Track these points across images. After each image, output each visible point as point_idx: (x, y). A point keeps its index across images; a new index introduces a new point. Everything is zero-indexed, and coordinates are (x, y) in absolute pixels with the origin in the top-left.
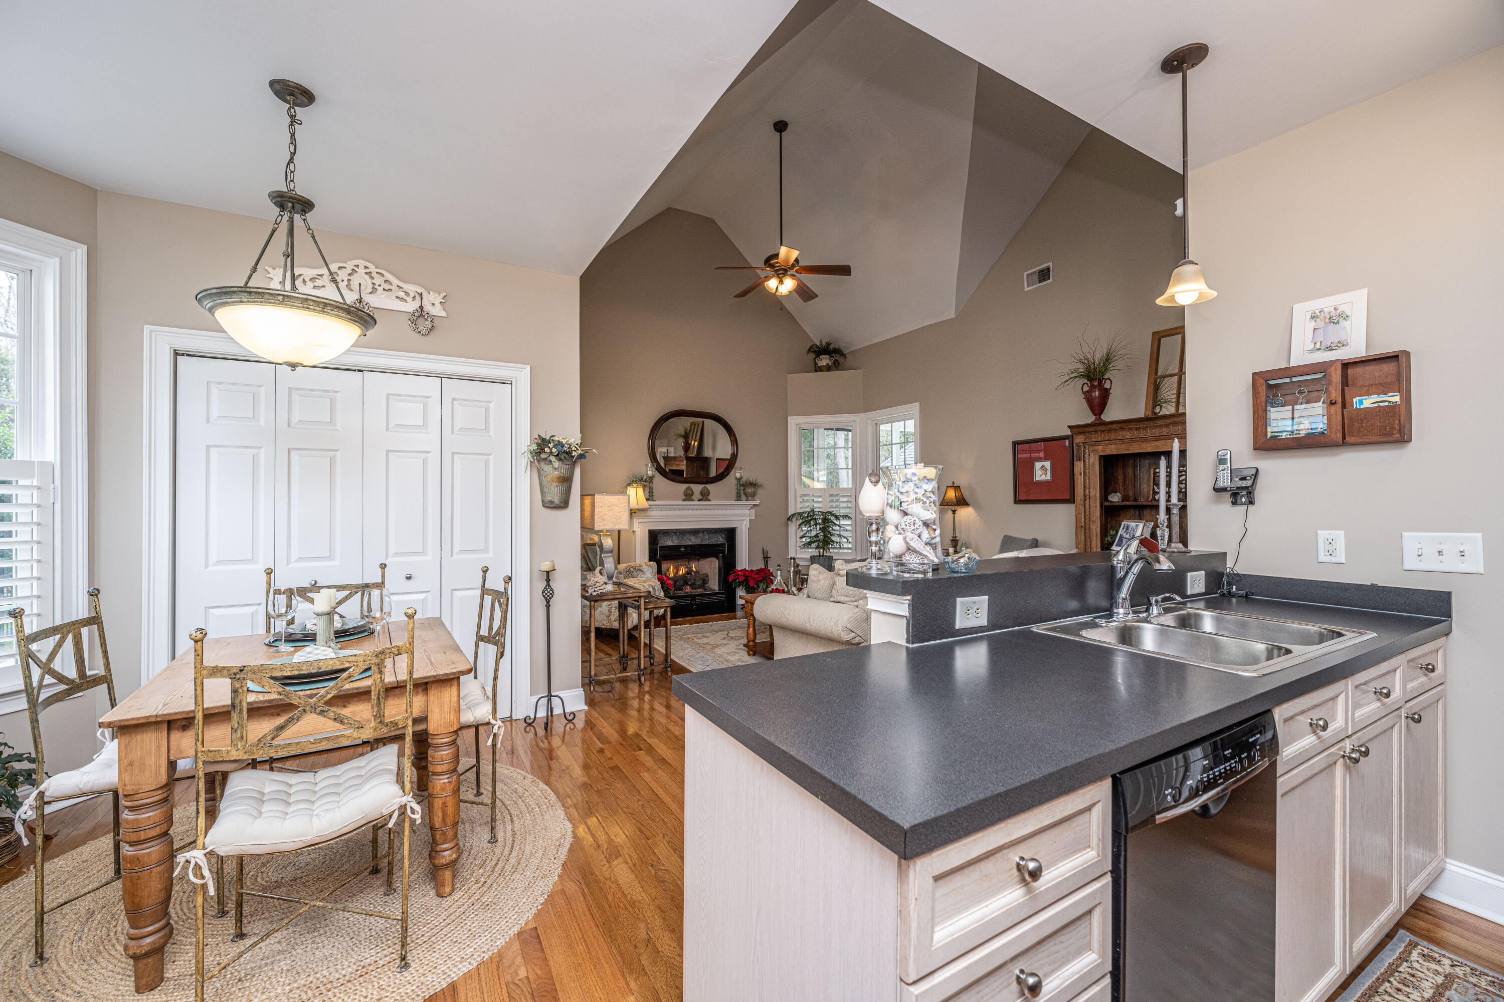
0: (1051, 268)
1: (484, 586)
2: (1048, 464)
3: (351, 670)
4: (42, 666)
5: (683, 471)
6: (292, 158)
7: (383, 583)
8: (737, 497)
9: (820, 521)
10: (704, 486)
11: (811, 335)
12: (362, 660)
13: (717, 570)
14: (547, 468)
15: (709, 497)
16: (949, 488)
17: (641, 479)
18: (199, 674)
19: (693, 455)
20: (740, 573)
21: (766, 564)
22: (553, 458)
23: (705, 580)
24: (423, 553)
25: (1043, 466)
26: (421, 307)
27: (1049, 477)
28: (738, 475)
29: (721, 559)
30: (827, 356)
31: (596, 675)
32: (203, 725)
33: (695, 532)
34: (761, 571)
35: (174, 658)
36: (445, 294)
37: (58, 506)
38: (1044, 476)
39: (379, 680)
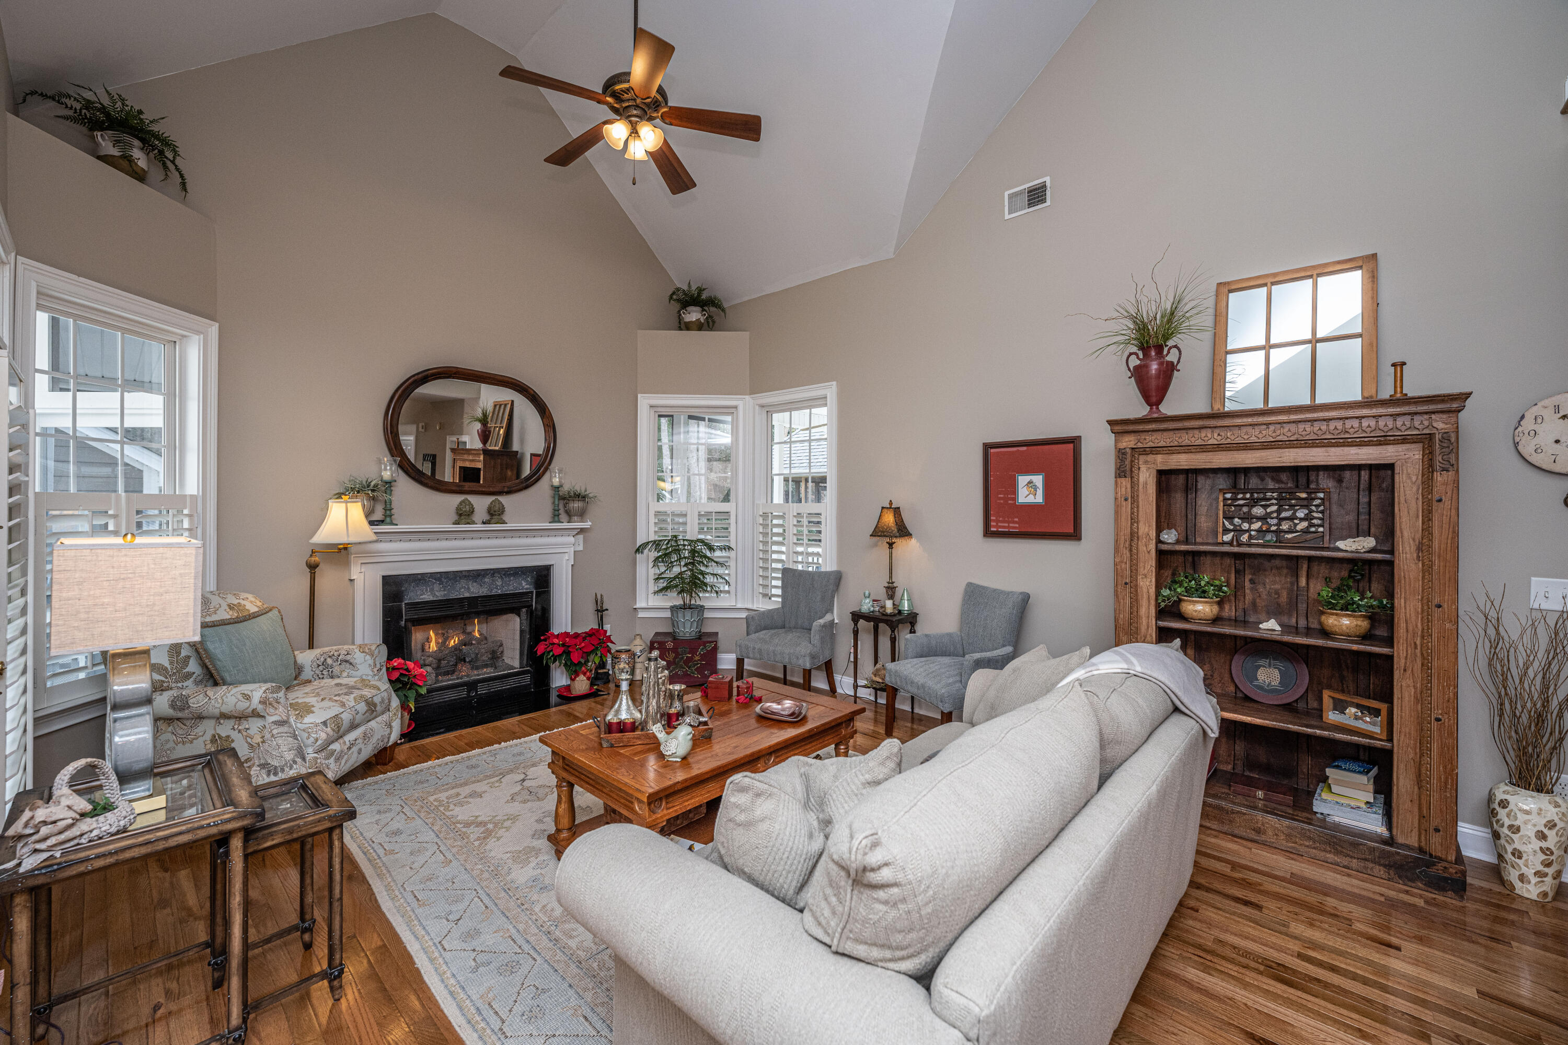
0: (1048, 184)
2: (1038, 480)
5: (479, 470)
8: (553, 515)
9: (687, 555)
10: (498, 497)
11: (671, 274)
13: (518, 632)
15: (504, 517)
16: (885, 510)
17: (363, 487)
19: (497, 448)
20: (556, 641)
21: (601, 621)
23: (495, 656)
25: (1030, 482)
27: (1039, 499)
28: (556, 481)
29: (524, 617)
30: (698, 309)
33: (477, 575)
34: (592, 634)
38: (1031, 496)
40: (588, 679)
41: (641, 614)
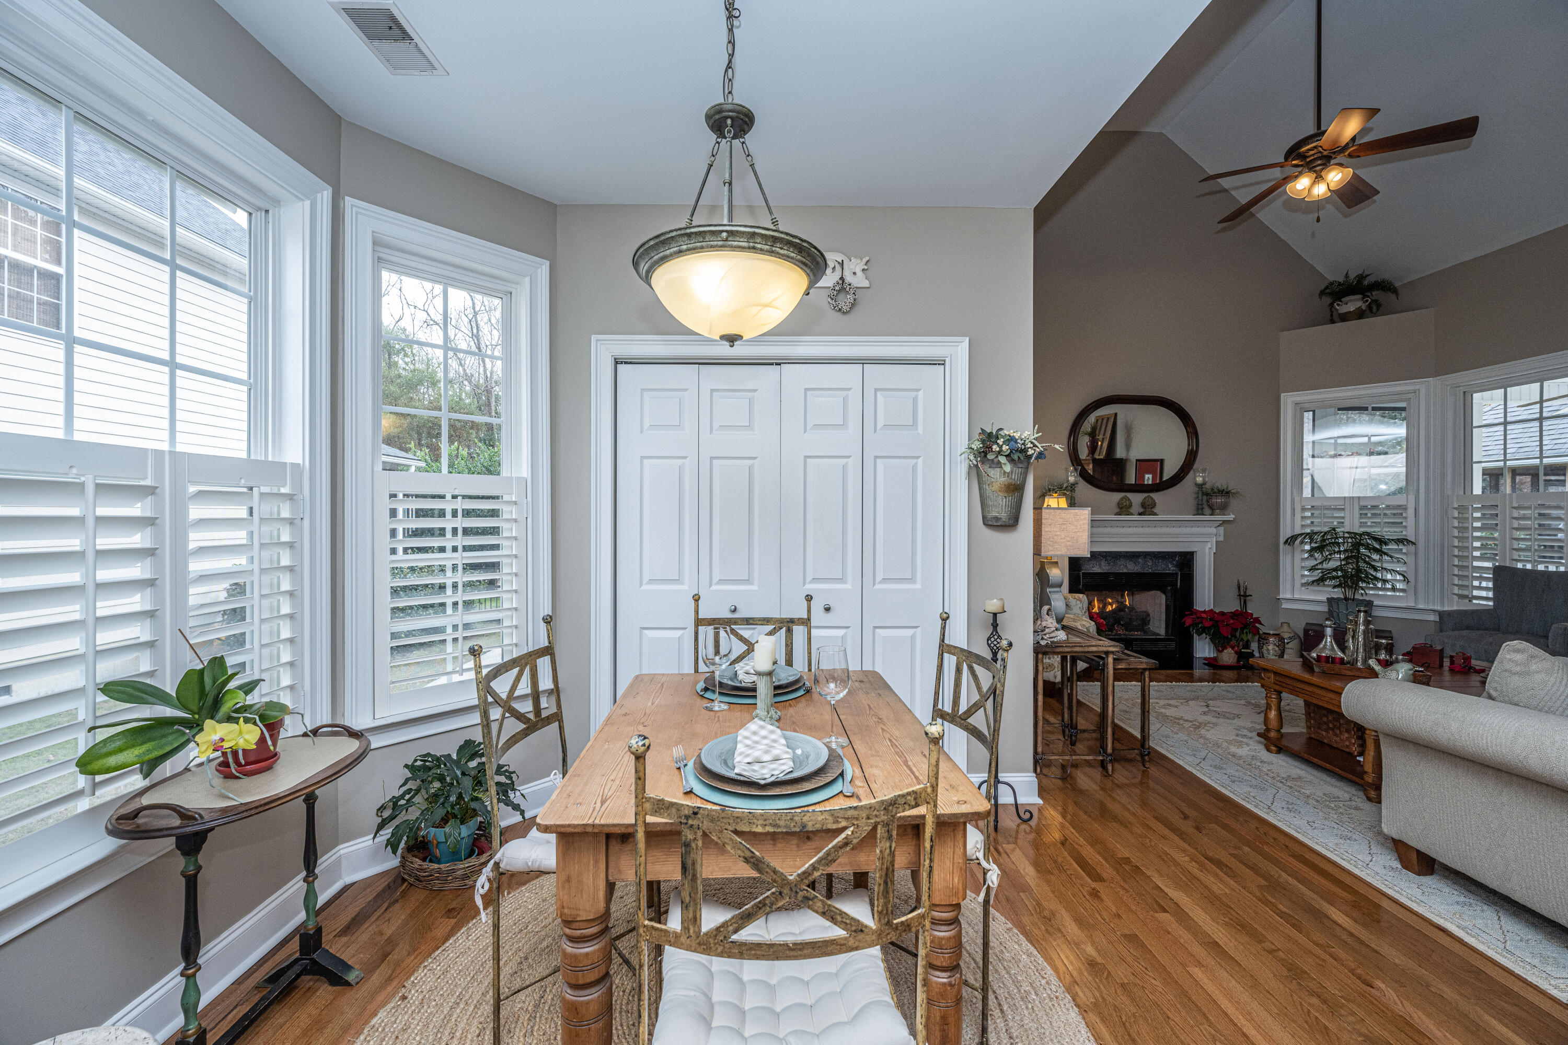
1: (943, 640)
3: (849, 832)
4: (502, 704)
6: (730, 61)
7: (809, 619)
8: (1198, 509)
10: (1146, 495)
11: (1322, 269)
12: (864, 815)
13: (1164, 607)
14: (995, 473)
15: (1155, 510)
17: (1060, 488)
18: (640, 808)
19: (1102, 457)
20: (1203, 615)
21: (1245, 605)
22: (1003, 459)
23: (1145, 620)
24: (842, 580)
26: (842, 278)
28: (1199, 480)
29: (1169, 594)
30: (1359, 296)
31: (1043, 753)
32: (646, 850)
33: (1133, 556)
34: (1235, 615)
35: (615, 701)
36: (867, 258)
37: (529, 520)
39: (888, 851)
40: (1236, 653)
41: (1285, 605)
